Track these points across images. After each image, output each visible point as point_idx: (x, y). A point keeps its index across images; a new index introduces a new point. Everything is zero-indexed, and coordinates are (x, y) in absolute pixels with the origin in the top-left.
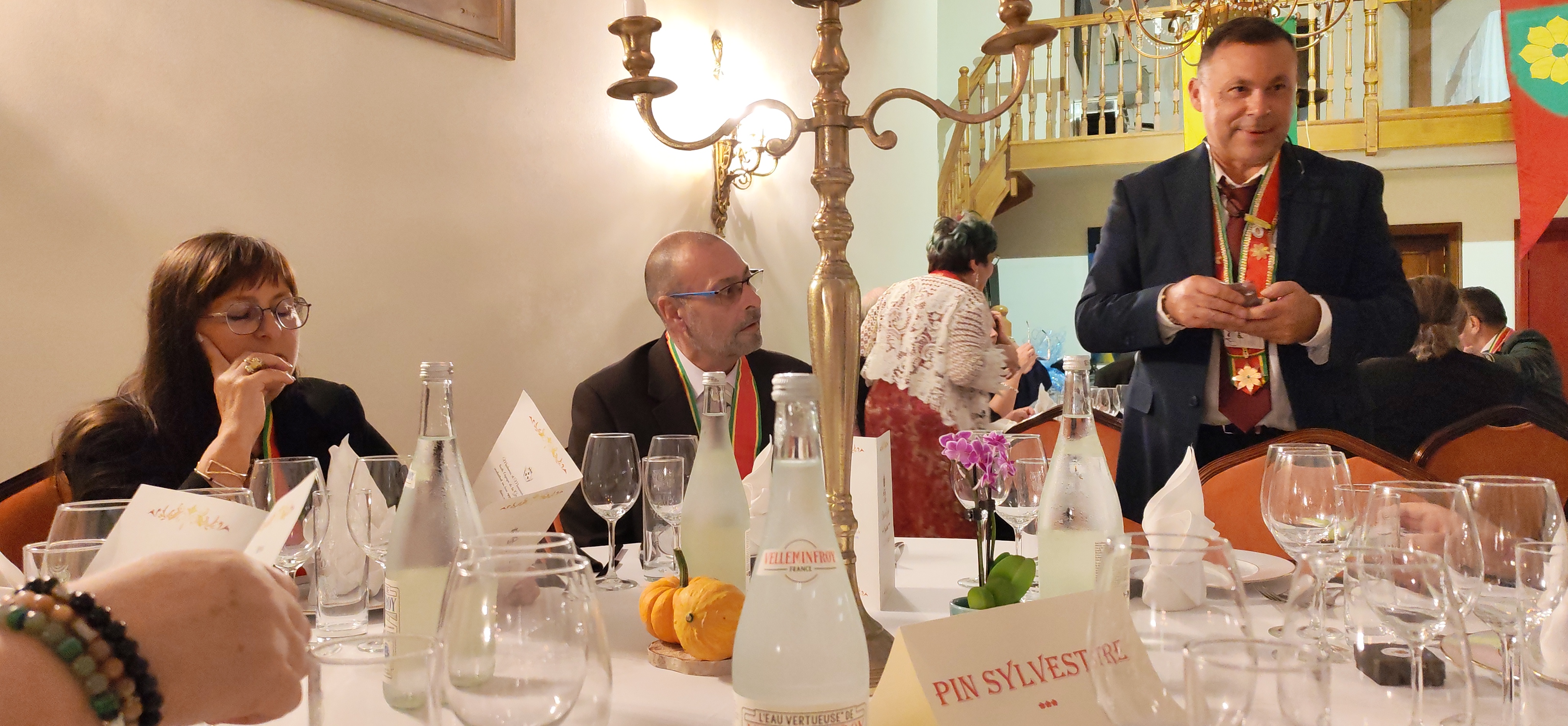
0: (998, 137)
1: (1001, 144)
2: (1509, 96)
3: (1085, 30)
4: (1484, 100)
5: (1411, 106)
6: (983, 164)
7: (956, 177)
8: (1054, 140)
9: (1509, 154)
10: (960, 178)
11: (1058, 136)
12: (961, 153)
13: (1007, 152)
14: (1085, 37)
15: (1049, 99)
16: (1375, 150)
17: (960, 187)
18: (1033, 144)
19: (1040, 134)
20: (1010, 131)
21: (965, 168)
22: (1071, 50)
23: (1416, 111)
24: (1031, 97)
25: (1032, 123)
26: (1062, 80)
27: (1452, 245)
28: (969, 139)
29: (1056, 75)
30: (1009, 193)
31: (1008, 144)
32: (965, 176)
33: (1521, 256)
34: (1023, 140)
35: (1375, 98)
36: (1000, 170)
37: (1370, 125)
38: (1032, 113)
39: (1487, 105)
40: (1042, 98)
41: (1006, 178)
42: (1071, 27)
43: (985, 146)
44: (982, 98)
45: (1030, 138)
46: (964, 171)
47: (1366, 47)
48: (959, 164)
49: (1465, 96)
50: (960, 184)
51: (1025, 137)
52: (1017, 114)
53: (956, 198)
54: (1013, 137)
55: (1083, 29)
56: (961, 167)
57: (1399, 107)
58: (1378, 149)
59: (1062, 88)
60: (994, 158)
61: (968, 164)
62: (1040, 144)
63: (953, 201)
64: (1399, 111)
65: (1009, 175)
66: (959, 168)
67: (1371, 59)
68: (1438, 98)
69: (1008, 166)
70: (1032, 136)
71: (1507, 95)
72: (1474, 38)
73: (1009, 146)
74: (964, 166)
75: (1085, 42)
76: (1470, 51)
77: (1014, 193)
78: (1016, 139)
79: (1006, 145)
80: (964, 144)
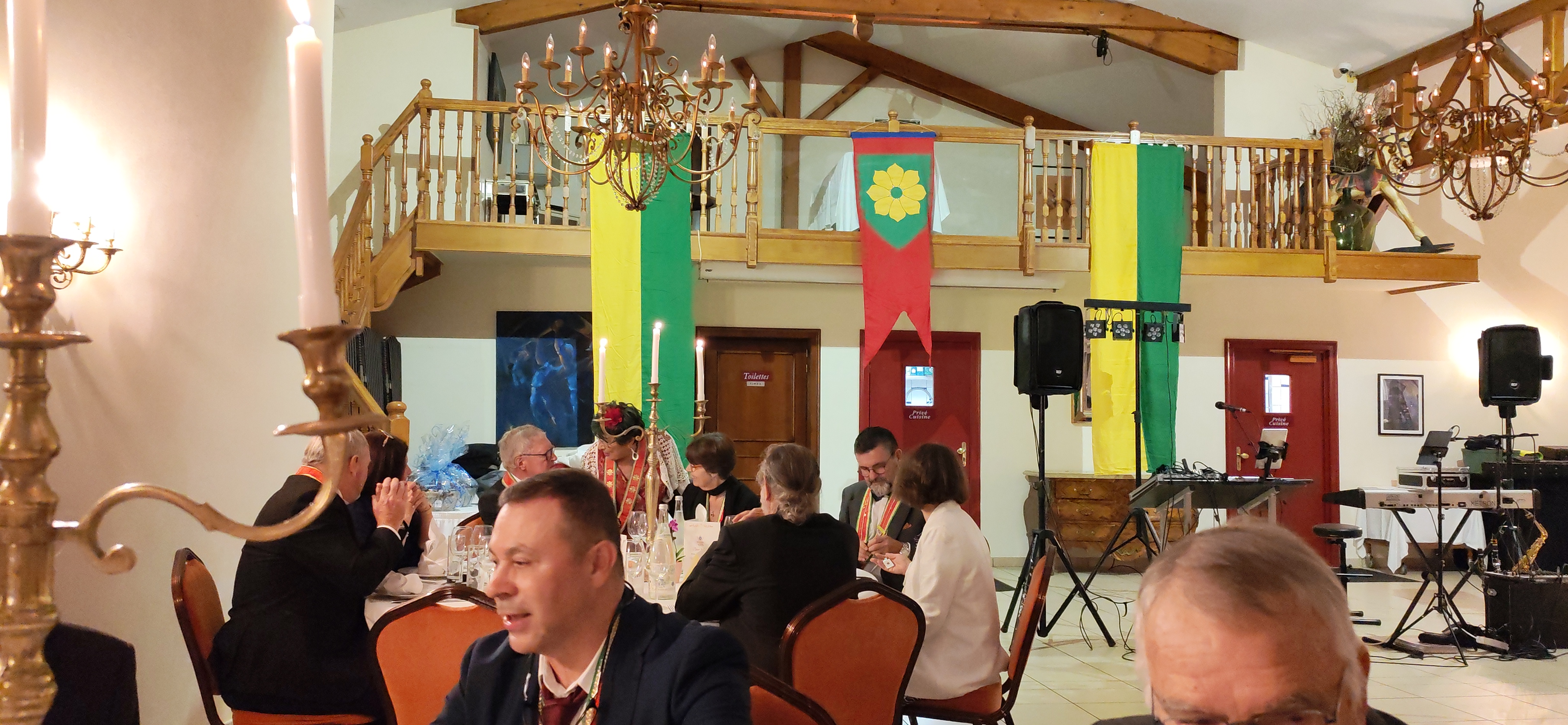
0: (404, 212)
1: (407, 220)
2: (858, 227)
3: (496, 117)
4: (840, 228)
5: (783, 227)
6: (386, 239)
7: (355, 251)
8: (462, 223)
9: (857, 276)
10: (359, 253)
11: (468, 219)
12: (361, 226)
13: (414, 230)
14: (496, 124)
15: (459, 181)
16: (754, 263)
17: (360, 262)
18: (441, 224)
19: (450, 216)
20: (417, 207)
21: (367, 241)
22: (483, 133)
23: (787, 232)
24: (440, 176)
25: (441, 203)
26: (473, 160)
27: (813, 349)
28: (371, 211)
29: (467, 153)
30: (415, 272)
31: (414, 222)
32: (366, 250)
33: (865, 365)
34: (431, 219)
35: (755, 217)
36: (404, 249)
37: (751, 240)
38: (441, 192)
39: (841, 232)
40: (452, 175)
41: (411, 257)
42: (483, 112)
43: (389, 219)
44: (387, 170)
45: (438, 219)
46: (365, 246)
47: (749, 171)
48: (359, 238)
49: (823, 222)
50: (359, 257)
51: (433, 217)
52: (424, 191)
53: (355, 274)
54: (419, 215)
55: (495, 115)
56: (361, 241)
57: (773, 227)
58: (757, 262)
59: (473, 168)
60: (399, 234)
61: (371, 238)
62: (448, 225)
63: (351, 278)
64: (774, 230)
65: (414, 254)
66: (359, 242)
67: (752, 181)
68: (804, 223)
69: (414, 244)
70: (440, 215)
71: (857, 226)
72: (833, 171)
73: (415, 224)
74: (365, 239)
75: (497, 128)
76: (830, 182)
77: (420, 273)
78: (424, 217)
79: (412, 223)
80: (365, 216)
